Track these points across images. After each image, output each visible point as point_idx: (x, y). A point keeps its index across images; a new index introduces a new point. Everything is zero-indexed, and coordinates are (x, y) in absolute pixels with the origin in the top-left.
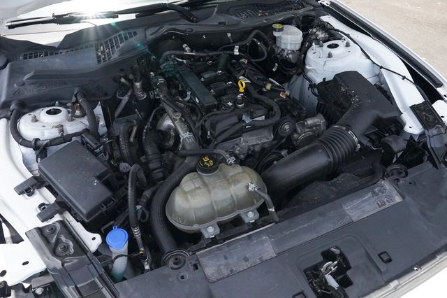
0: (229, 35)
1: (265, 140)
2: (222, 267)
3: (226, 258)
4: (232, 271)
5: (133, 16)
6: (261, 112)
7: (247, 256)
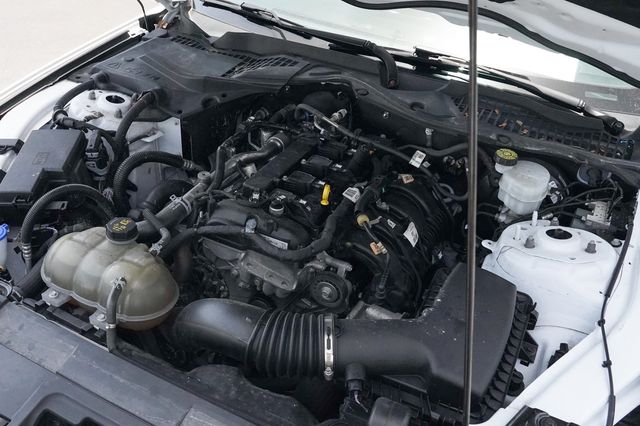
0: (428, 132)
1: (277, 283)
2: (8, 331)
3: (21, 328)
4: (9, 342)
5: (325, 45)
6: (287, 235)
7: (36, 345)
